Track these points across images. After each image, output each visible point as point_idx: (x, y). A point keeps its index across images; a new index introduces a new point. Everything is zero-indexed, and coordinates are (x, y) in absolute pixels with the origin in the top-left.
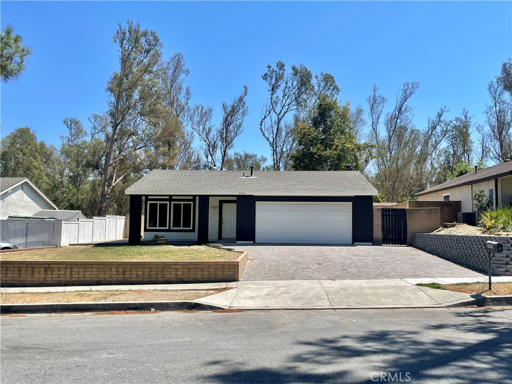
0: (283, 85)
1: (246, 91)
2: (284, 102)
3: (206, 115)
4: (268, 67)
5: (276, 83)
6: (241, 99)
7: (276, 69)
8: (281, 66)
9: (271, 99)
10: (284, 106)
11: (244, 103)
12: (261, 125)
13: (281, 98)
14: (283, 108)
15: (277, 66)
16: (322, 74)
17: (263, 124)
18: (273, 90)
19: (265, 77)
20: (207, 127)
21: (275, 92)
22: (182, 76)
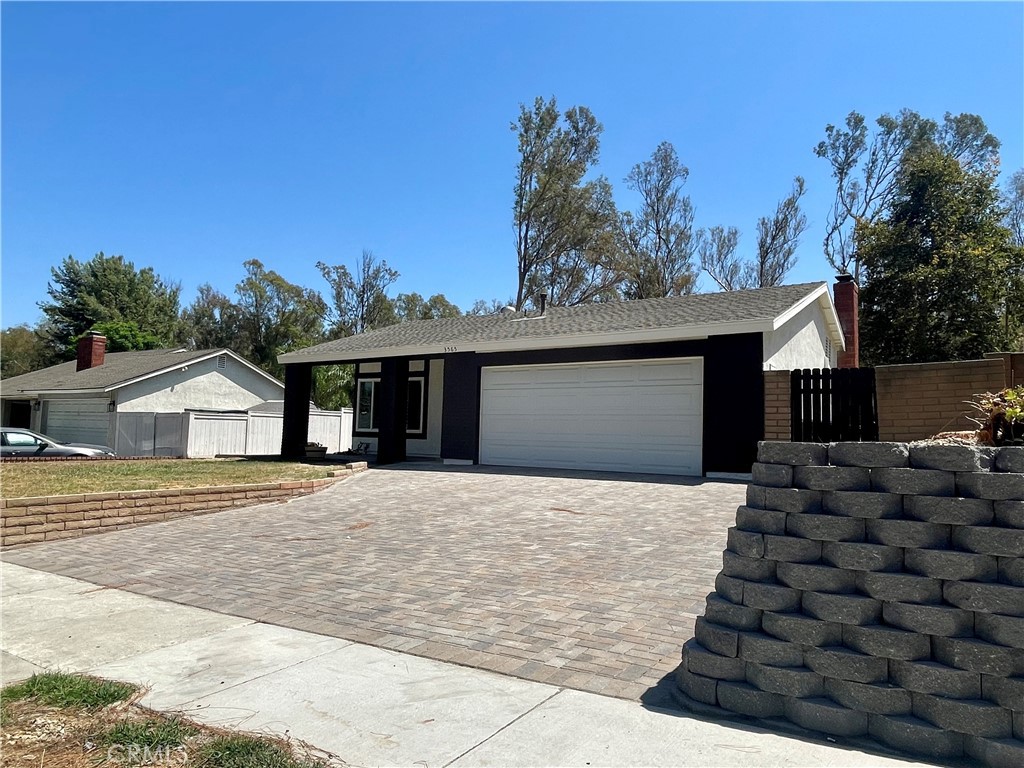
0: (863, 159)
1: (801, 187)
2: (869, 193)
3: (727, 242)
4: (827, 129)
5: (847, 157)
6: (791, 204)
7: (845, 129)
8: (857, 122)
9: (841, 188)
10: (870, 200)
11: (796, 209)
12: (827, 245)
13: (863, 184)
14: (868, 204)
15: (848, 124)
16: (947, 118)
17: (830, 243)
18: (842, 171)
19: (821, 151)
20: (729, 262)
21: (846, 174)
22: (677, 182)
